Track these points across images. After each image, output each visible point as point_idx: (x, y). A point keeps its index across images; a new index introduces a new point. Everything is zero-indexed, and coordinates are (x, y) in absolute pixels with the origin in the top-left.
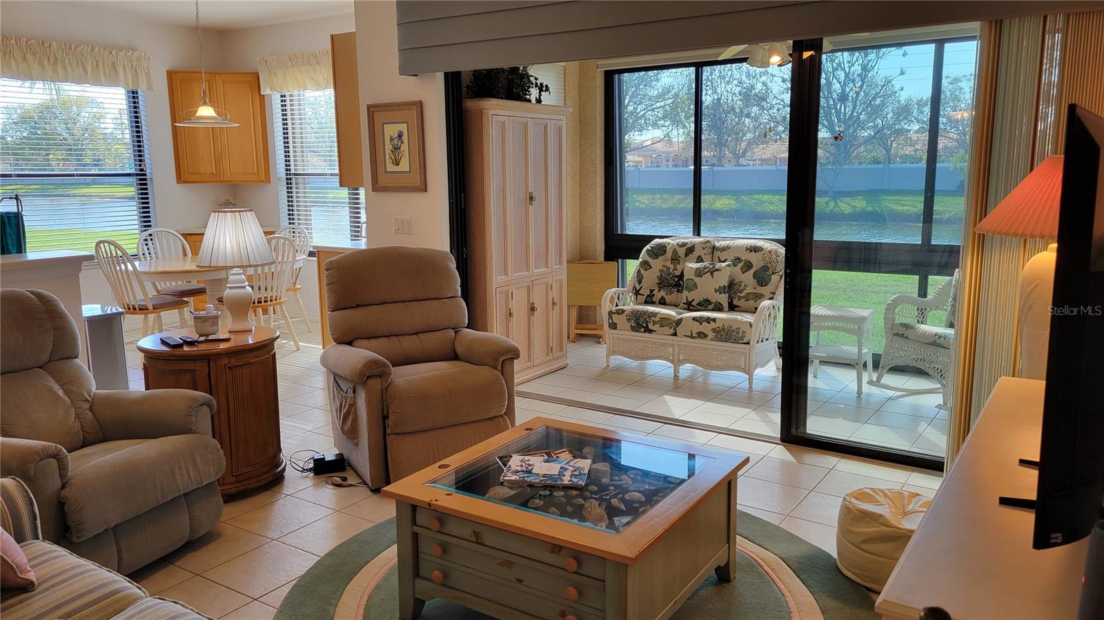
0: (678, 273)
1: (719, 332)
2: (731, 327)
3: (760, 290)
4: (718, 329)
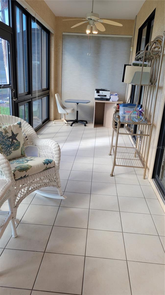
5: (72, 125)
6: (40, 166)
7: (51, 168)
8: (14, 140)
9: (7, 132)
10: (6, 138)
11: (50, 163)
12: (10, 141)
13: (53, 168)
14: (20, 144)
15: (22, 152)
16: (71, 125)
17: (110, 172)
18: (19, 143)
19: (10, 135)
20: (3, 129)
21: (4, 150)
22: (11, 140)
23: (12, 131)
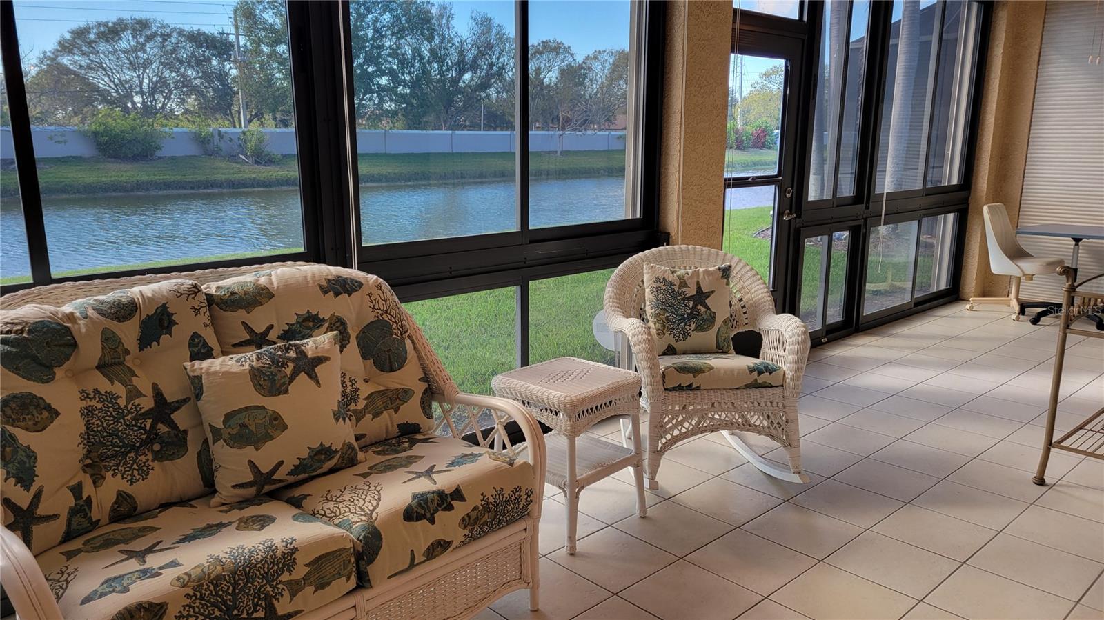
0: (147, 403)
1: (477, 519)
2: (501, 492)
3: (394, 381)
4: (474, 514)
5: (1039, 321)
6: (736, 373)
7: (772, 387)
8: (699, 307)
9: (686, 285)
10: (680, 298)
11: (770, 373)
12: (688, 306)
13: (779, 390)
14: (715, 317)
15: (720, 340)
16: (1035, 321)
17: (1034, 470)
18: (713, 316)
19: (691, 291)
20: (678, 276)
21: (670, 325)
22: (691, 303)
23: (698, 282)
